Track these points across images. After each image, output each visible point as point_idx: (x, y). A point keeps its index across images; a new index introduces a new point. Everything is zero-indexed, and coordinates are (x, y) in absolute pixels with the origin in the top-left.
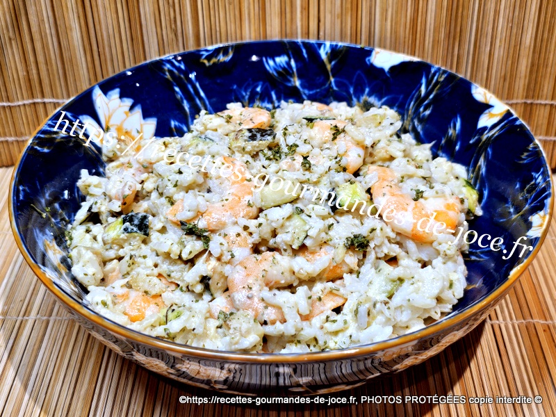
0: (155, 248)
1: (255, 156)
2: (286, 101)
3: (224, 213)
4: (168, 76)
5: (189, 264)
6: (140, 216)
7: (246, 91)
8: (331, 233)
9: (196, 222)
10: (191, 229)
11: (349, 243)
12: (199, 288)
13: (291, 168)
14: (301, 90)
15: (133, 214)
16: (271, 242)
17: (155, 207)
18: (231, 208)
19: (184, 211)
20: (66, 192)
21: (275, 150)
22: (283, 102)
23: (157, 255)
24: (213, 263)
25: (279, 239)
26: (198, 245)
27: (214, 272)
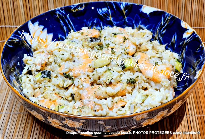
0: (54, 83)
1: (93, 48)
2: (107, 26)
3: (80, 70)
4: (58, 16)
5: (66, 89)
6: (48, 71)
7: (90, 22)
8: (121, 78)
9: (69, 73)
10: (67, 76)
11: (128, 81)
12: (70, 98)
13: (107, 53)
14: (113, 22)
15: (45, 70)
16: (98, 81)
17: (53, 68)
18: (83, 68)
19: (65, 69)
20: (19, 63)
21: (101, 46)
22: (105, 27)
23: (54, 86)
24: (76, 89)
25: (101, 80)
26: (70, 82)
27: (76, 92)
